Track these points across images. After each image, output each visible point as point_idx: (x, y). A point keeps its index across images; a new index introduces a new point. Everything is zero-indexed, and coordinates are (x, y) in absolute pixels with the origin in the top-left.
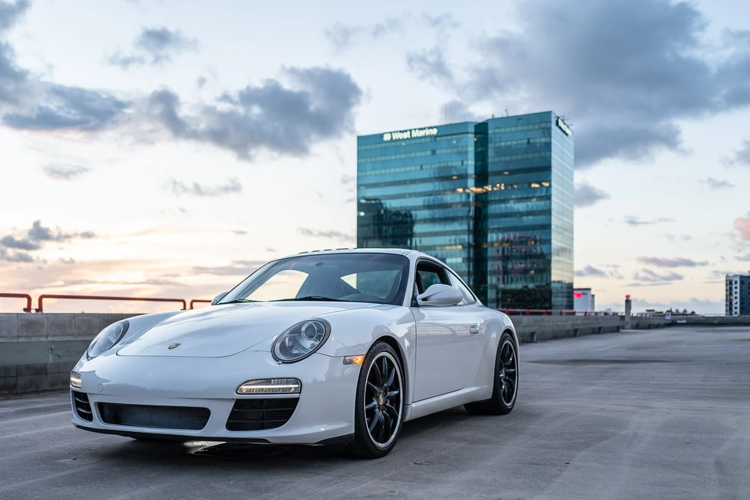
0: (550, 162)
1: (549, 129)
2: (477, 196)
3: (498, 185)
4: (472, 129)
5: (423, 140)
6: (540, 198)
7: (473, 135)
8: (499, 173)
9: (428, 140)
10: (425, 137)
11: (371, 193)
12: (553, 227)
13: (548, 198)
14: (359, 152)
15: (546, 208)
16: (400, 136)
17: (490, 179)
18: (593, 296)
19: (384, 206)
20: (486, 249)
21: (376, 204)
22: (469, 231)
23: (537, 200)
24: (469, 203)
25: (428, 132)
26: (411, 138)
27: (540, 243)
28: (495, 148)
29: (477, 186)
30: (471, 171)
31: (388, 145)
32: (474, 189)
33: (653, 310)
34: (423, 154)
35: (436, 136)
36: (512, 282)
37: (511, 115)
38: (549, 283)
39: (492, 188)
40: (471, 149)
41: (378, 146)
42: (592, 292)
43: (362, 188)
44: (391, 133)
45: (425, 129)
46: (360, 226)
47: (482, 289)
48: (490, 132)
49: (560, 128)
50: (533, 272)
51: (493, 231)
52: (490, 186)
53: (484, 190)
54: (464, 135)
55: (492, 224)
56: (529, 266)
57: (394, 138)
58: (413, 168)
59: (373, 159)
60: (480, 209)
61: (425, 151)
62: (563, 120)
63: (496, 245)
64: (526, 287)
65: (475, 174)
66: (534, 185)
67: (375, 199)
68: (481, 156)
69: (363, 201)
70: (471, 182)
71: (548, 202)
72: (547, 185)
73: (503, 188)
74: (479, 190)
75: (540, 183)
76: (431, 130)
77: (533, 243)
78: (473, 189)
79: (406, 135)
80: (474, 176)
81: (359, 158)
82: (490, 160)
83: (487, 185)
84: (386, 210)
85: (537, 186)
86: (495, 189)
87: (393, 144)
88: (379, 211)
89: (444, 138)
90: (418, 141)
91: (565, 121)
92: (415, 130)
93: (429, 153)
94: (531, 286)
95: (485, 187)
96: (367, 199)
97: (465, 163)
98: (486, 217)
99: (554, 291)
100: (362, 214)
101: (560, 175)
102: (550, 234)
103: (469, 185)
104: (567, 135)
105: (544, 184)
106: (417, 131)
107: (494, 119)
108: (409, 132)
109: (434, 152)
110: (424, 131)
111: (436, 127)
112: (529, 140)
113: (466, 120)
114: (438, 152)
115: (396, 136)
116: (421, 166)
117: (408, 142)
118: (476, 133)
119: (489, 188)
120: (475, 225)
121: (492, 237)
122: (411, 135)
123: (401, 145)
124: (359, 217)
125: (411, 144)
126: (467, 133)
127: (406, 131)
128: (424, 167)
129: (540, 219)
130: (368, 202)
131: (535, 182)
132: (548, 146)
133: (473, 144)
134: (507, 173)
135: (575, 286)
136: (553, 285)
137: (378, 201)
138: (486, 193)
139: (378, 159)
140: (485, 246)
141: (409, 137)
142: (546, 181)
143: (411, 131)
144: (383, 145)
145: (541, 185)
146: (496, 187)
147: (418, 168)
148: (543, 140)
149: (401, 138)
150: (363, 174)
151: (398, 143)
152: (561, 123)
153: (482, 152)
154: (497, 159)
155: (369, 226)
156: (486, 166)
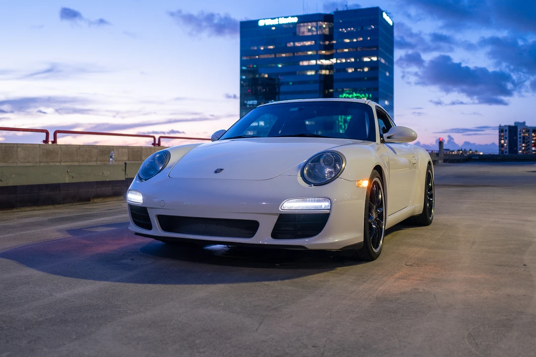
10: (289, 23)
26: (279, 24)
44: (264, 19)
57: (266, 24)
62: (386, 13)
76: (293, 18)
91: (388, 15)
106: (283, 18)
108: (277, 20)
110: (288, 19)
111: (297, 16)
127: (275, 18)
141: (277, 23)
143: (278, 18)
155: (248, 86)
156: (332, 46)
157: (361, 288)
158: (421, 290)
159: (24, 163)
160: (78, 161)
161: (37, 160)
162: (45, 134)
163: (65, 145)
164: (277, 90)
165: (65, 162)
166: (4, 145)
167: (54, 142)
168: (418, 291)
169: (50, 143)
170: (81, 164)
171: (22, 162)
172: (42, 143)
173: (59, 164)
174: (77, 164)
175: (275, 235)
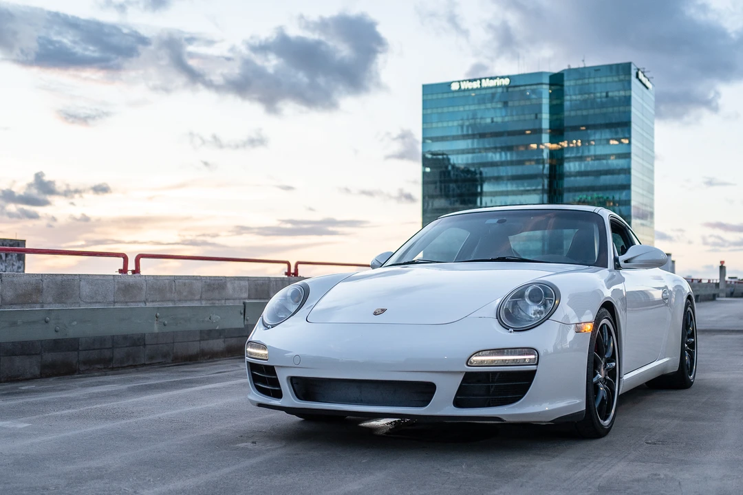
0: (630, 118)
1: (629, 82)
2: (552, 152)
3: (574, 141)
4: (546, 80)
5: (494, 91)
6: (619, 156)
7: (547, 87)
8: (576, 128)
9: (500, 90)
10: (496, 87)
11: (437, 147)
12: (633, 187)
13: (627, 156)
14: (424, 101)
15: (626, 167)
16: (470, 85)
17: (566, 134)
18: (673, 262)
19: (452, 162)
21: (443, 159)
22: (543, 191)
23: (616, 158)
24: (543, 160)
25: (499, 82)
26: (481, 88)
27: (619, 205)
28: (571, 101)
29: (551, 142)
30: (546, 124)
31: (456, 95)
32: (549, 145)
33: (736, 278)
34: (493, 105)
35: (507, 87)
37: (588, 65)
39: (568, 144)
40: (546, 102)
41: (445, 96)
42: (673, 258)
43: (429, 141)
44: (459, 82)
45: (496, 78)
46: (425, 183)
48: (566, 83)
49: (640, 81)
51: (570, 190)
52: (566, 142)
53: (560, 147)
54: (539, 86)
55: (568, 182)
57: (463, 87)
58: (483, 121)
59: (440, 110)
60: (555, 166)
61: (496, 102)
62: (643, 72)
65: (550, 129)
66: (613, 142)
67: (443, 154)
68: (556, 109)
69: (429, 156)
70: (545, 137)
71: (627, 160)
72: (626, 141)
73: (579, 144)
74: (554, 146)
75: (619, 140)
76: (502, 80)
77: (612, 204)
78: (547, 145)
79: (476, 85)
80: (548, 131)
81: (424, 108)
82: (566, 113)
83: (563, 141)
84: (453, 166)
85: (616, 143)
86: (571, 145)
87: (461, 94)
88: (447, 167)
89: (517, 89)
90: (489, 91)
91: (645, 74)
92: (485, 79)
93: (500, 105)
95: (560, 143)
96: (433, 154)
97: (539, 116)
98: (562, 176)
100: (428, 170)
101: (641, 131)
102: (629, 195)
103: (543, 141)
104: (647, 88)
105: (623, 140)
106: (488, 80)
107: (570, 70)
108: (479, 82)
109: (506, 104)
110: (495, 81)
111: (508, 77)
112: (607, 93)
113: (541, 70)
114: (510, 104)
115: (465, 85)
116: (492, 119)
117: (478, 92)
118: (551, 84)
119: (565, 144)
120: (550, 184)
121: (568, 197)
122: (481, 84)
123: (470, 96)
124: (424, 173)
125: (481, 95)
126: (542, 84)
127: (475, 80)
128: (495, 120)
129: (620, 179)
130: (434, 157)
131: (612, 139)
132: (627, 101)
133: (548, 96)
134: (584, 128)
137: (445, 156)
138: (562, 149)
139: (445, 110)
141: (479, 86)
142: (625, 138)
143: (480, 80)
144: (451, 95)
145: (620, 142)
146: (572, 143)
147: (489, 120)
148: (622, 93)
149: (470, 87)
150: (429, 126)
151: (467, 94)
152: (641, 76)
153: (557, 105)
154: (573, 113)
155: (435, 183)
156: (562, 120)
157: (579, 474)
158: (662, 476)
159: (90, 303)
160: (173, 301)
161: (112, 299)
162: (121, 260)
163: (153, 276)
164: (479, 190)
165: (153, 301)
166: (60, 278)
167: (136, 271)
168: (658, 477)
169: (130, 273)
170: (177, 305)
171: (87, 303)
172: (118, 274)
173: (142, 305)
174: (171, 305)
175: (458, 403)
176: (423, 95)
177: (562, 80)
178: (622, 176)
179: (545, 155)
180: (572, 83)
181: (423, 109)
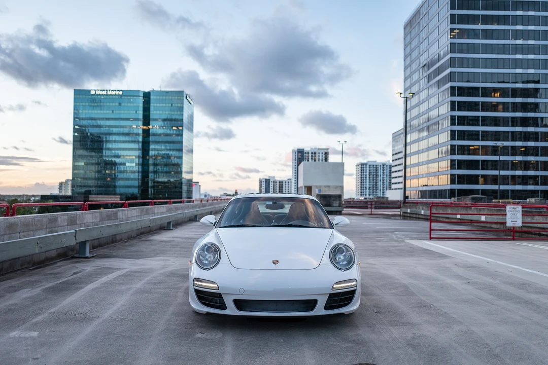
0: (183, 117)
1: (183, 99)
2: (144, 131)
3: (155, 126)
4: (142, 95)
5: (114, 97)
6: (177, 135)
7: (142, 98)
8: (156, 120)
9: (117, 97)
10: (115, 95)
11: (83, 123)
12: (184, 150)
13: (181, 135)
14: (75, 98)
15: (180, 141)
16: (101, 93)
17: (151, 122)
19: (90, 131)
20: (149, 159)
22: (139, 149)
23: (175, 136)
24: (139, 134)
25: (117, 93)
26: (107, 95)
27: (177, 158)
28: (154, 106)
29: (144, 125)
30: (141, 116)
31: (93, 97)
32: (142, 127)
34: (114, 104)
35: (121, 96)
36: (159, 178)
37: (162, 90)
38: (181, 179)
39: (152, 127)
40: (141, 105)
41: (87, 97)
42: (200, 184)
43: (77, 119)
44: (95, 90)
45: (115, 90)
46: (74, 141)
47: (146, 180)
48: (152, 97)
49: (188, 100)
50: (173, 173)
51: (152, 150)
54: (138, 97)
55: (152, 146)
56: (171, 169)
58: (107, 112)
59: (84, 104)
60: (145, 138)
61: (115, 103)
62: (189, 96)
63: (154, 157)
64: (169, 180)
65: (143, 118)
66: (174, 128)
67: (85, 127)
69: (76, 127)
70: (141, 123)
71: (181, 137)
72: (181, 128)
73: (158, 128)
74: (145, 127)
75: (177, 127)
77: (173, 158)
79: (104, 93)
80: (142, 120)
82: (151, 112)
84: (91, 134)
85: (176, 128)
86: (154, 128)
87: (96, 97)
88: (87, 134)
89: (126, 97)
90: (111, 97)
92: (109, 90)
93: (117, 104)
94: (172, 180)
97: (137, 112)
99: (183, 182)
100: (76, 134)
101: (188, 124)
102: (182, 153)
103: (139, 124)
104: (191, 104)
106: (111, 91)
107: (153, 91)
108: (106, 91)
109: (120, 104)
110: (115, 92)
111: (122, 91)
112: (171, 104)
113: (139, 90)
114: (122, 104)
115: (98, 92)
116: (113, 111)
117: (105, 97)
118: (144, 97)
119: (150, 127)
120: (143, 146)
121: (151, 153)
122: (107, 93)
123: (101, 98)
124: (74, 136)
125: (107, 98)
126: (139, 96)
127: (104, 90)
128: (114, 112)
129: (177, 146)
130: (80, 128)
131: (174, 126)
132: (182, 109)
133: (142, 102)
134: (160, 120)
135: (194, 181)
136: (183, 180)
138: (149, 130)
139: (87, 104)
140: (148, 158)
143: (107, 91)
144: (90, 97)
145: (178, 128)
147: (111, 112)
148: (179, 105)
149: (101, 94)
150: (78, 111)
151: (99, 97)
152: (188, 98)
153: (147, 107)
154: (155, 112)
155: (80, 141)
156: (149, 115)
176: (74, 95)
177: (150, 96)
178: (179, 145)
179: (141, 132)
180: (155, 97)
181: (74, 102)
